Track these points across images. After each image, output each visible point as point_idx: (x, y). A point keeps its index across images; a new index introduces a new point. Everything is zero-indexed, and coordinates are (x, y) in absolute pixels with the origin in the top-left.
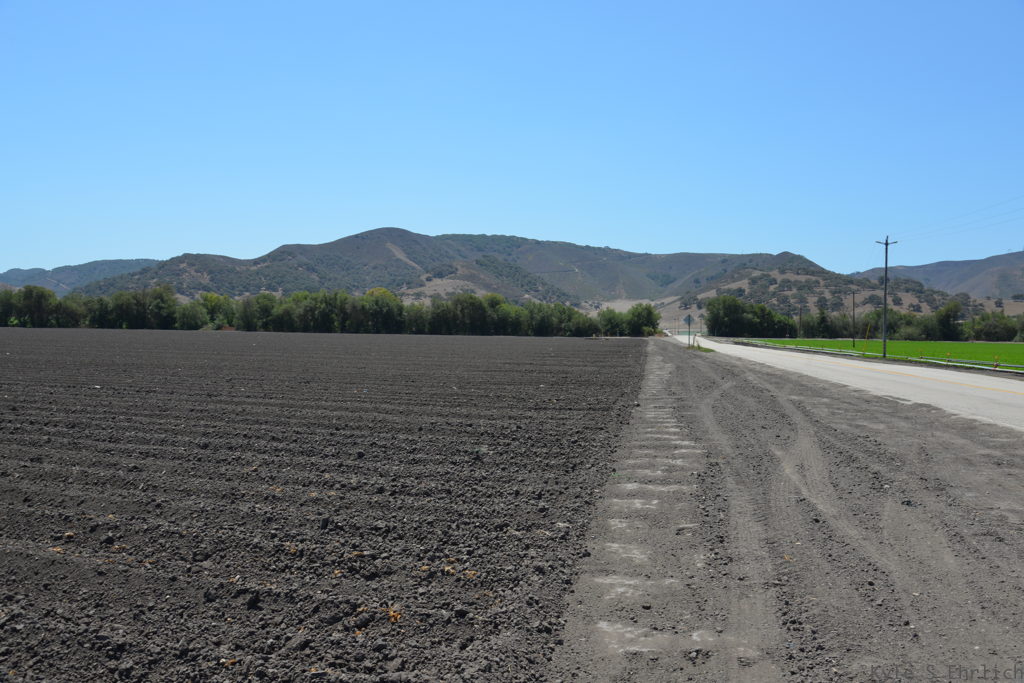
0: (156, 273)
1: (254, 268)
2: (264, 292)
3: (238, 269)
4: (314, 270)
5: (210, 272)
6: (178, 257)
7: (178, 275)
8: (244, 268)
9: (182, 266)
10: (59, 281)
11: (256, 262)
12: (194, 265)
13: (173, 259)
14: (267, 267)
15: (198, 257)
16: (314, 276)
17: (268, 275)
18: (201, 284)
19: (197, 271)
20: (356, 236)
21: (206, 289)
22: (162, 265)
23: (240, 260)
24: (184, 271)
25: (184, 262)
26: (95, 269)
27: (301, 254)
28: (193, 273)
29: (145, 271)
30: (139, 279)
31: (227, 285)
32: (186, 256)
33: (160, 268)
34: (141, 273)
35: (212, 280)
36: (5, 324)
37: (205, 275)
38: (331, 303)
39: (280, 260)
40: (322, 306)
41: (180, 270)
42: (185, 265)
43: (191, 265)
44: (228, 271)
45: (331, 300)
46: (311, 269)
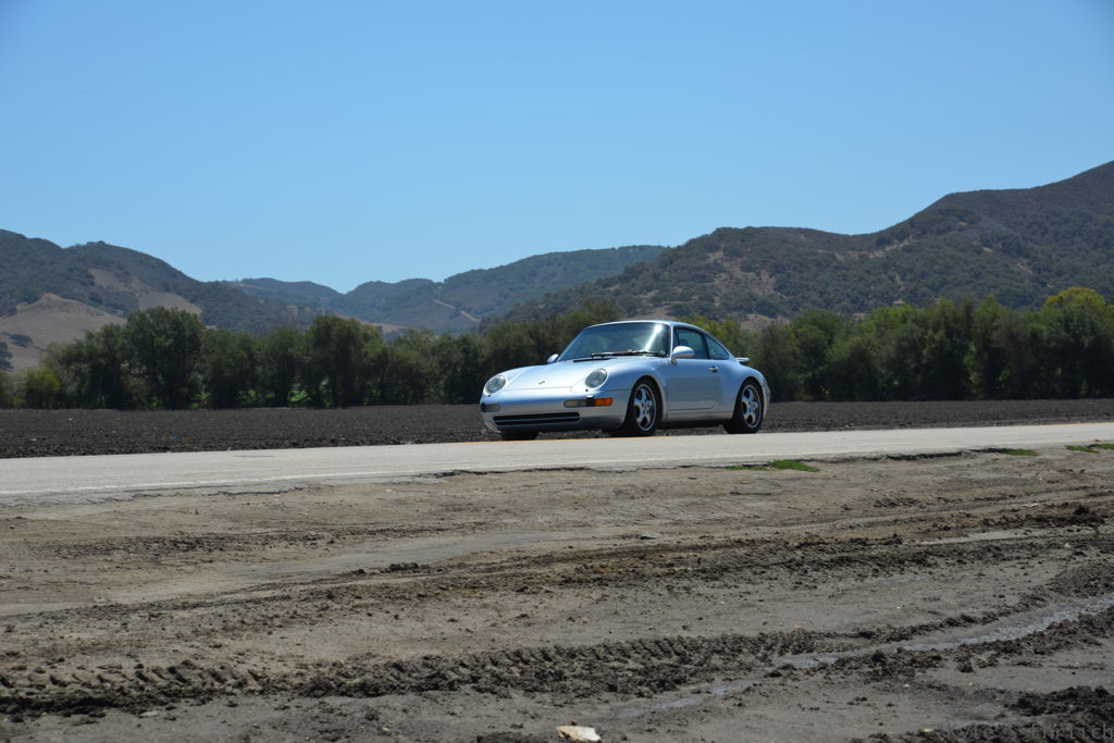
0: (656, 277)
1: (880, 254)
2: (899, 306)
3: (840, 258)
4: (1020, 252)
5: (775, 270)
6: (703, 239)
7: (704, 279)
8: (855, 256)
9: (713, 257)
10: (458, 305)
11: (882, 239)
12: (739, 254)
13: (692, 242)
14: (908, 250)
15: (749, 233)
16: (1022, 267)
17: (911, 270)
18: (752, 297)
19: (746, 268)
21: (766, 308)
22: (669, 258)
23: (846, 238)
24: (717, 269)
25: (717, 249)
26: (534, 274)
27: (991, 215)
28: (738, 273)
29: (631, 274)
30: (617, 293)
31: (814, 296)
32: (723, 234)
33: (664, 265)
34: (623, 279)
35: (780, 287)
36: (282, 400)
37: (765, 276)
38: (959, 328)
39: (940, 232)
40: (937, 337)
41: (708, 267)
42: (719, 254)
43: (732, 254)
44: (818, 265)
45: (957, 320)
46: (1014, 249)
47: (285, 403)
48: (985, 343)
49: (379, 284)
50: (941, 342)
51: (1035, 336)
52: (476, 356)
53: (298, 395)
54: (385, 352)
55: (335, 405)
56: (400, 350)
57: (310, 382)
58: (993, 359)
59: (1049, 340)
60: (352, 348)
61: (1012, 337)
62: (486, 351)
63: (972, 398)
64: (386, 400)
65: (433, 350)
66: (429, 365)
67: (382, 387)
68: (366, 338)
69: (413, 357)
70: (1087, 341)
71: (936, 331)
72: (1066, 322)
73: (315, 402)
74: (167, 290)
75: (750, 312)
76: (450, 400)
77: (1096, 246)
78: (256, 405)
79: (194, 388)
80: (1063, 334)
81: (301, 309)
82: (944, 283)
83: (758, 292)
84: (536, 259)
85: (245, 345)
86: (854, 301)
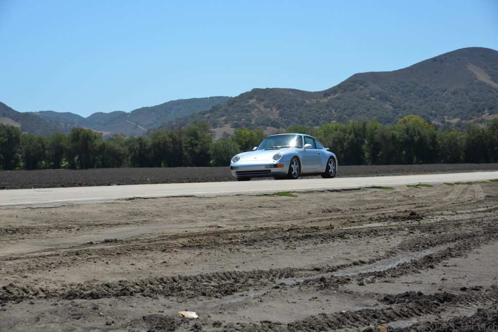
0: (226, 110)
1: (325, 100)
2: (334, 124)
3: (308, 102)
4: (387, 99)
5: (279, 107)
6: (247, 93)
7: (247, 111)
8: (314, 101)
9: (251, 102)
10: (137, 123)
11: (326, 93)
12: (263, 100)
13: (242, 95)
14: (338, 98)
15: (267, 91)
16: (388, 106)
17: (339, 107)
18: (269, 119)
19: (266, 107)
20: (434, 60)
21: (275, 124)
22: (232, 101)
23: (310, 93)
24: (253, 107)
25: (253, 98)
26: (171, 109)
27: (374, 83)
28: (262, 109)
29: (215, 109)
30: (208, 118)
31: (296, 119)
32: (256, 91)
33: (229, 105)
34: (211, 111)
35: (281, 115)
36: (57, 166)
37: (274, 110)
38: (360, 133)
39: (352, 91)
40: (350, 137)
41: (249, 106)
42: (254, 100)
43: (260, 100)
44: (298, 105)
45: (359, 130)
46: (384, 98)
47: (59, 167)
48: (372, 139)
49: (101, 113)
50: (352, 140)
51: (393, 137)
52: (145, 146)
53: (65, 163)
54: (104, 144)
55: (81, 168)
56: (111, 144)
57: (70, 158)
58: (375, 147)
59: (400, 138)
60: (89, 142)
61: (384, 137)
62: (150, 144)
63: (366, 164)
64: (104, 166)
65: (126, 144)
66: (124, 150)
67: (102, 160)
68: (96, 138)
69: (117, 146)
70: (416, 139)
71: (350, 134)
72: (407, 131)
73: (72, 167)
74: (5, 116)
75: (268, 126)
76: (133, 166)
77: (420, 97)
78: (45, 168)
79: (17, 160)
80: (406, 136)
81: (66, 125)
82: (353, 113)
83: (271, 117)
84: (172, 102)
85: (40, 141)
86: (314, 121)
